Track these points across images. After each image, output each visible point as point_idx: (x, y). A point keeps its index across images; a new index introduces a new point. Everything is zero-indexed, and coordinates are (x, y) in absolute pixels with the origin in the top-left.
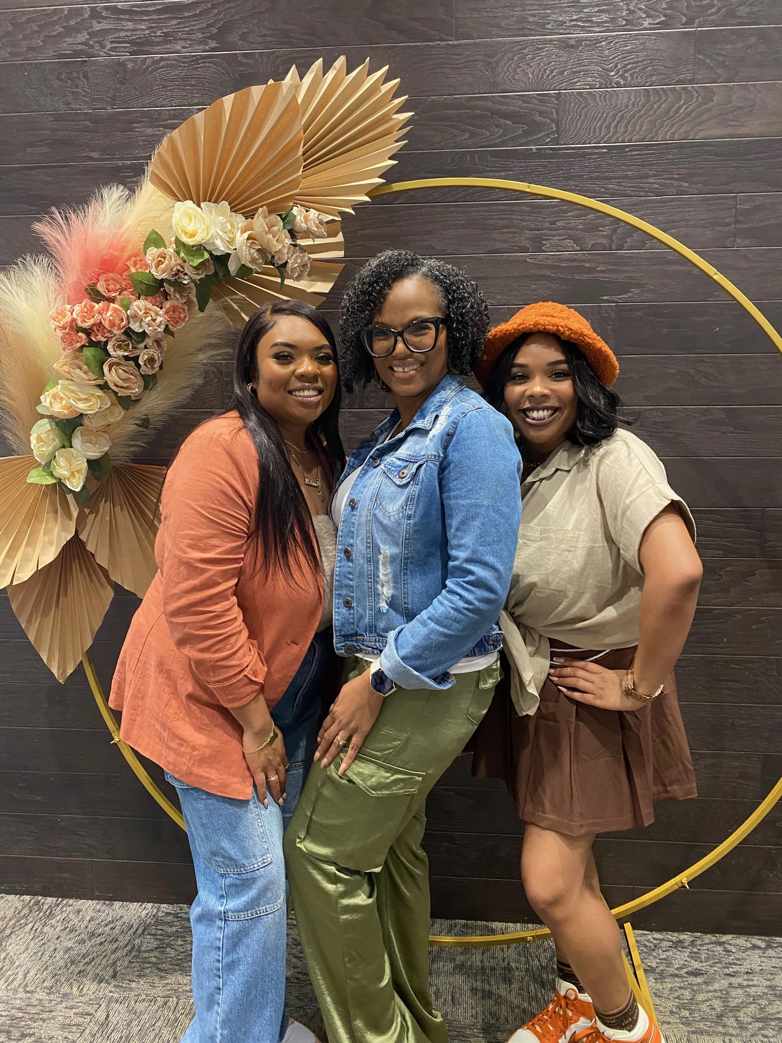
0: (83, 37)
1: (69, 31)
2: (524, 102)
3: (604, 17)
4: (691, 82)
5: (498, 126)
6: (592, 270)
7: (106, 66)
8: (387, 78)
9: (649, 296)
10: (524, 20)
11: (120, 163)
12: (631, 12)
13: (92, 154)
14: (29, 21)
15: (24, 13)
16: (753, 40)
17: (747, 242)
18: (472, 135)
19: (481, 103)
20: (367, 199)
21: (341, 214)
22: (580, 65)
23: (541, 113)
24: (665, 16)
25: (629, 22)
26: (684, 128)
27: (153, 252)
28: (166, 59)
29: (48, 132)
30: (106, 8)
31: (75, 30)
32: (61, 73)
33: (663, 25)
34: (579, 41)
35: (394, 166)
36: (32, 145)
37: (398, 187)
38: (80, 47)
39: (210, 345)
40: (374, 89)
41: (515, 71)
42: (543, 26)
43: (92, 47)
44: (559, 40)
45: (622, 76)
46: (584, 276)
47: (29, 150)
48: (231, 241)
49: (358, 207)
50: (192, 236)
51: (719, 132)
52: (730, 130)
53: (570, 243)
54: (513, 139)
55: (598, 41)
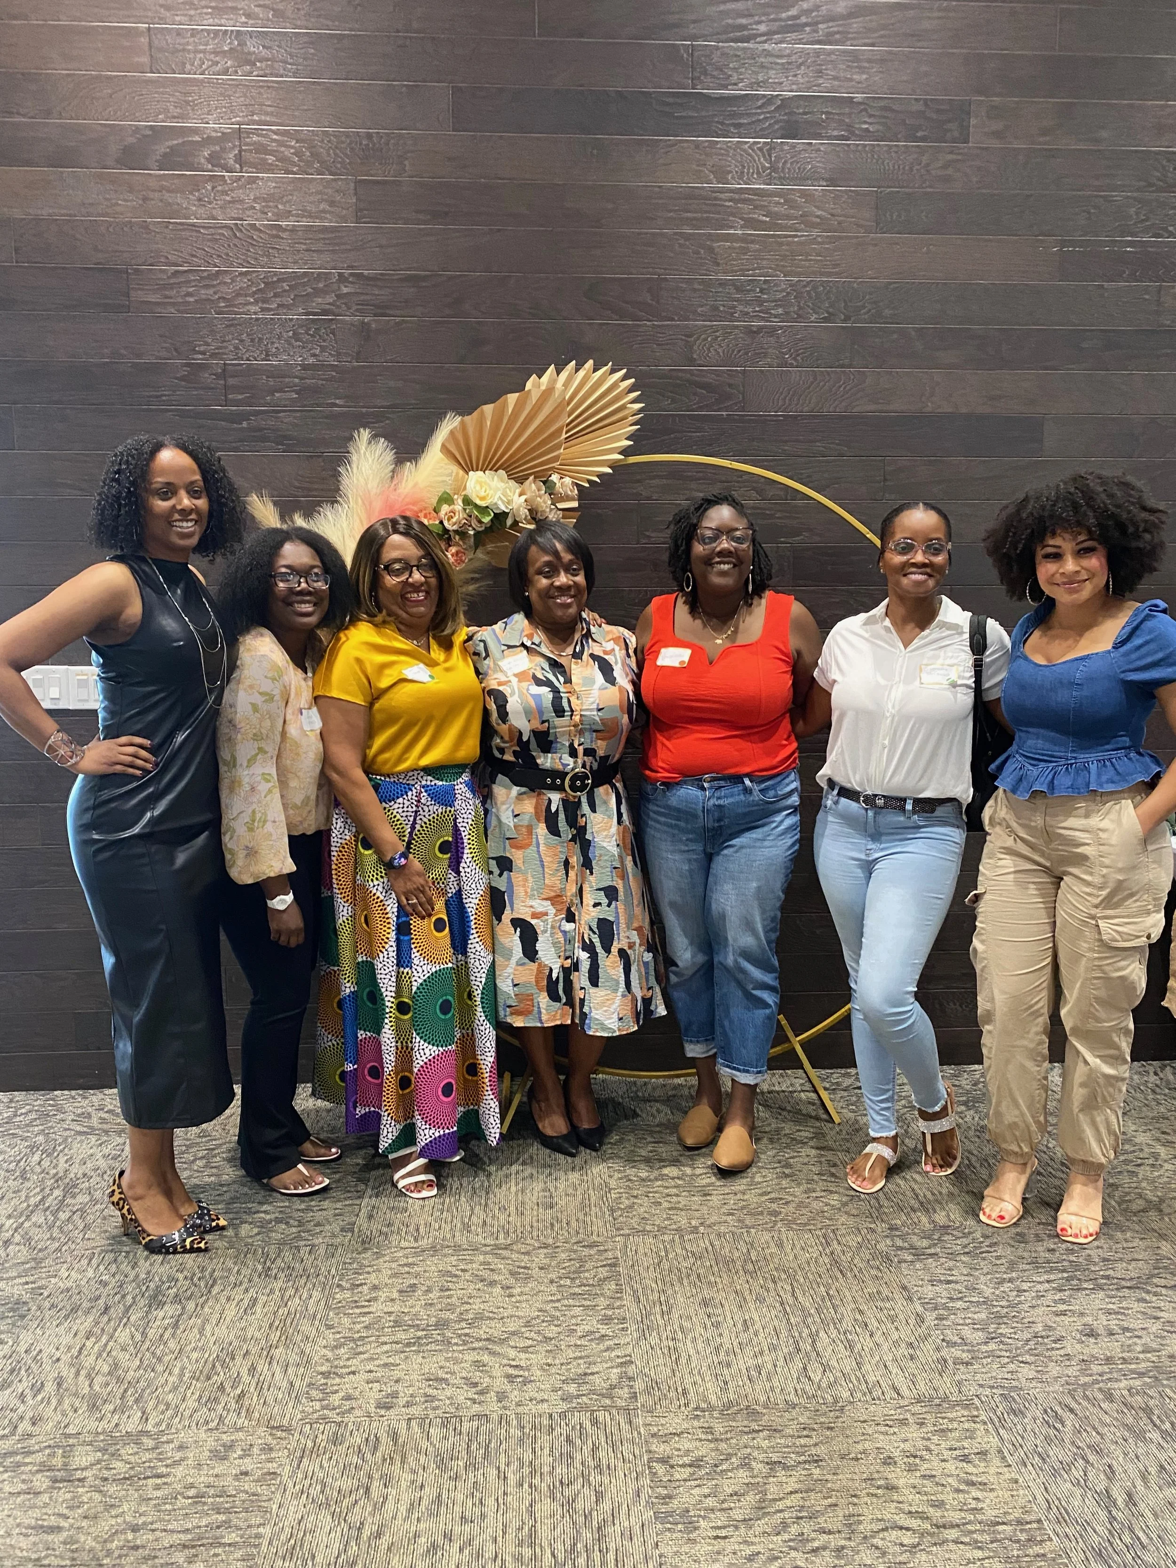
0: (330, 298)
1: (317, 292)
2: (718, 376)
3: (780, 311)
4: (850, 366)
5: (695, 394)
6: (771, 516)
7: (352, 325)
8: (625, 378)
9: (817, 539)
10: (715, 308)
11: (364, 410)
12: (800, 308)
13: (337, 401)
14: (279, 280)
15: (275, 274)
16: (895, 336)
17: (893, 497)
18: (674, 401)
19: (680, 374)
20: (610, 471)
21: (589, 481)
22: (762, 348)
23: (730, 385)
24: (828, 312)
25: (799, 316)
26: (844, 404)
27: (445, 508)
28: (406, 322)
29: (297, 380)
30: (351, 274)
31: (323, 292)
32: (309, 329)
33: (825, 320)
34: (761, 328)
35: (630, 446)
36: (281, 390)
37: (633, 459)
38: (328, 307)
39: (472, 579)
40: (615, 386)
41: (709, 350)
42: (732, 314)
43: (338, 307)
44: (744, 326)
45: (795, 359)
46: (765, 522)
47: (277, 395)
48: (509, 502)
49: (600, 476)
50: (483, 499)
51: (872, 407)
52: (879, 407)
53: (754, 494)
54: (707, 405)
55: (775, 329)
